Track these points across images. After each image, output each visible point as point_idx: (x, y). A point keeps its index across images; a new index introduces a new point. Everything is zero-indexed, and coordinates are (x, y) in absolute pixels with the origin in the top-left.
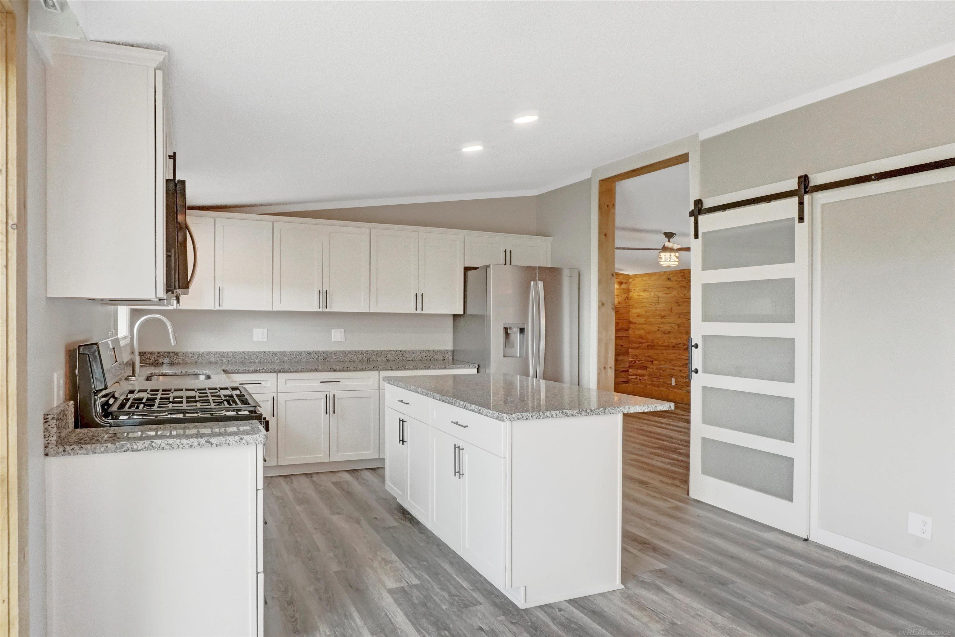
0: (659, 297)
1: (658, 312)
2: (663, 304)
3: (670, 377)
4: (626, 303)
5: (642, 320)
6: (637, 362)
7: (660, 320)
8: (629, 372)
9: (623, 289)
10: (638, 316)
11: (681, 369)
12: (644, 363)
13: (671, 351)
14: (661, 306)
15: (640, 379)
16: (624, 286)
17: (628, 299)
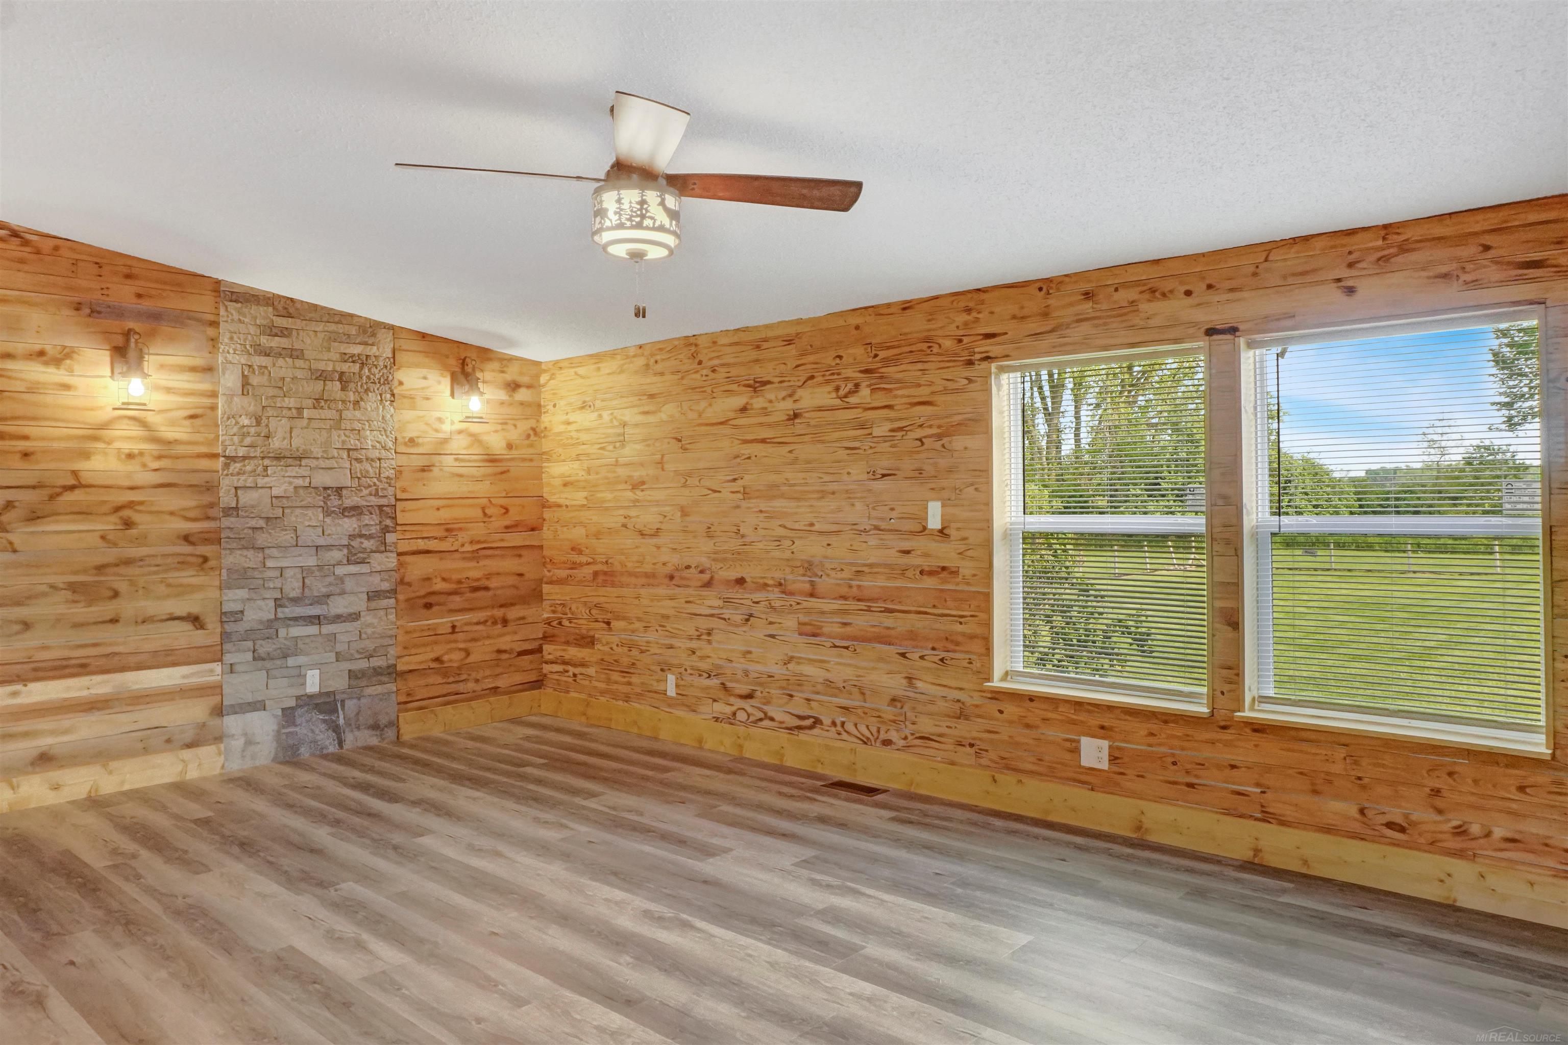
0: (624, 425)
1: (622, 472)
2: (638, 447)
3: (662, 670)
4: (531, 446)
5: (579, 497)
6: (566, 623)
7: (629, 494)
8: (545, 653)
9: (522, 404)
10: (565, 485)
11: (694, 644)
12: (584, 626)
13: (662, 591)
14: (630, 452)
15: (575, 675)
16: (523, 395)
17: (536, 434)
